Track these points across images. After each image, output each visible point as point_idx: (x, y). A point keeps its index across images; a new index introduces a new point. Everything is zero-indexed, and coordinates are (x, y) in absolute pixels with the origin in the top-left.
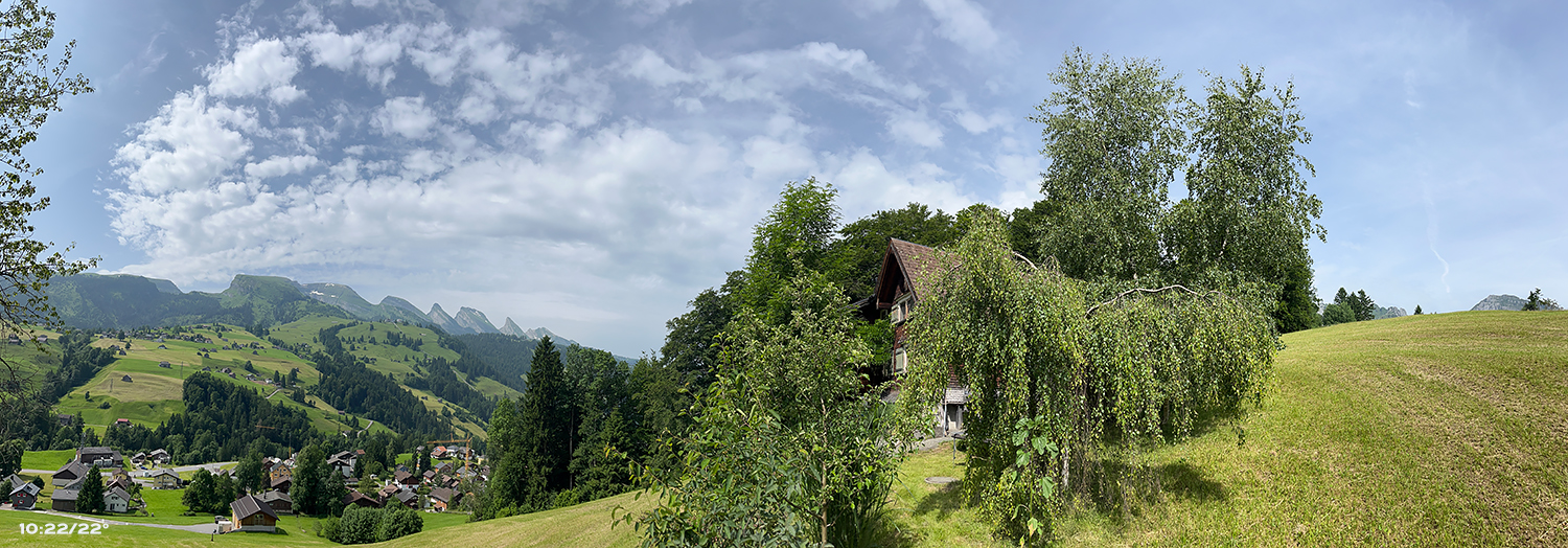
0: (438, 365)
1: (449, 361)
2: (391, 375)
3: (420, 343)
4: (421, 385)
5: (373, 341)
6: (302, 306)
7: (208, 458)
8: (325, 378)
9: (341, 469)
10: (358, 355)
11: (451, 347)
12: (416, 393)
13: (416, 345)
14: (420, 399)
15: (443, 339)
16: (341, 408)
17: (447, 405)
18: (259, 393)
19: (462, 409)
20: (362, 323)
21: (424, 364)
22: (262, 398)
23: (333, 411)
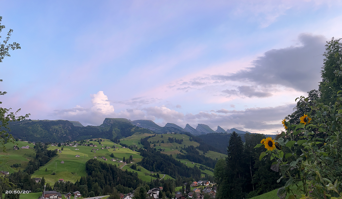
0: (190, 149)
1: (195, 146)
2: (171, 155)
3: (182, 140)
4: (183, 157)
5: (163, 142)
6: (133, 130)
7: (97, 194)
8: (144, 159)
9: (153, 195)
10: (157, 148)
11: (196, 141)
12: (182, 161)
13: (180, 142)
14: (184, 164)
15: (192, 138)
16: (152, 170)
17: (196, 164)
18: (117, 167)
19: (202, 165)
20: (158, 135)
21: (184, 149)
22: (118, 168)
23: (149, 172)
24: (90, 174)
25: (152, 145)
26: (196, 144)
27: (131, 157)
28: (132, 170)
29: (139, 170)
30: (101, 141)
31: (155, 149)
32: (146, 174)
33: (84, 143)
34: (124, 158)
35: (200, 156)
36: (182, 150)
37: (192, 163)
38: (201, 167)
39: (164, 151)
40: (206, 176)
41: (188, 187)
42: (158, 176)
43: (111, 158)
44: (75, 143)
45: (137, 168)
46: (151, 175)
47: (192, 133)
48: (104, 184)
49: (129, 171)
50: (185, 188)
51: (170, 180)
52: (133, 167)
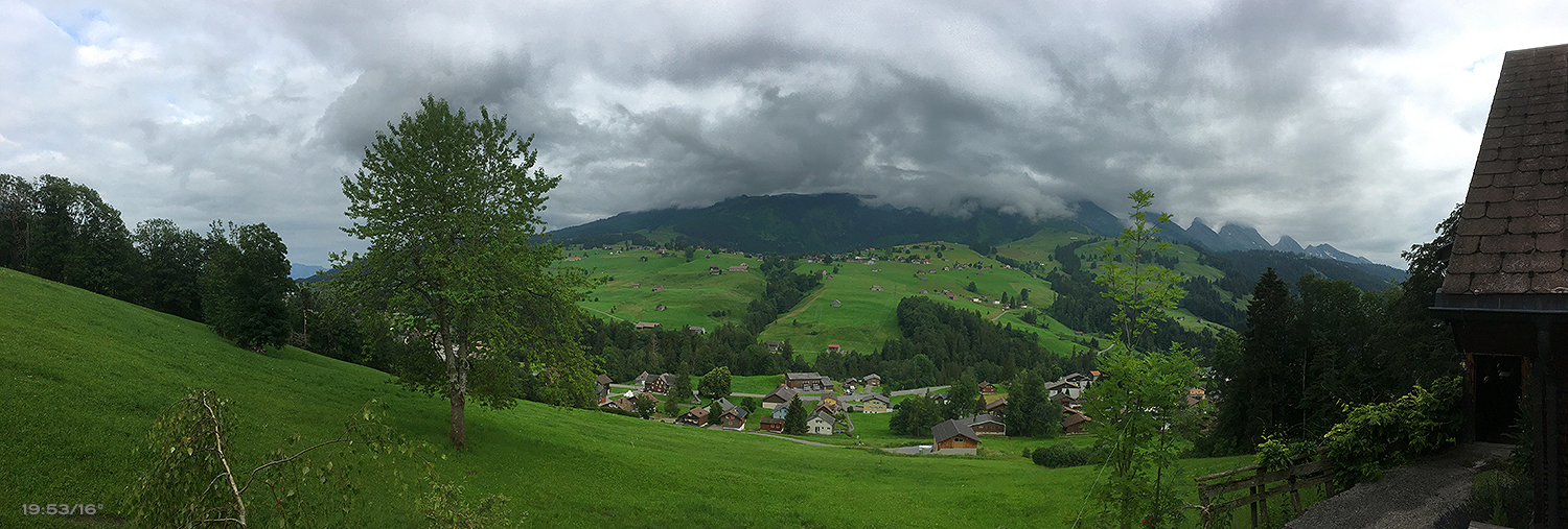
0: (1197, 285)
1: (1211, 279)
8: (1060, 298)
10: (1100, 272)
11: (1216, 265)
12: (1171, 314)
13: (1171, 263)
15: (1204, 257)
17: (1209, 325)
18: (984, 316)
22: (986, 321)
23: (1069, 332)
24: (909, 334)
25: (1085, 265)
27: (1024, 292)
28: (1023, 327)
29: (1043, 326)
30: (943, 248)
31: (1094, 276)
32: (1062, 337)
33: (895, 254)
34: (1006, 294)
35: (1221, 305)
36: (1175, 286)
37: (1199, 322)
38: (1222, 333)
42: (1095, 344)
43: (970, 295)
44: (870, 256)
45: (1039, 319)
46: (1075, 341)
47: (1208, 245)
48: (945, 360)
49: (1016, 329)
52: (1029, 318)
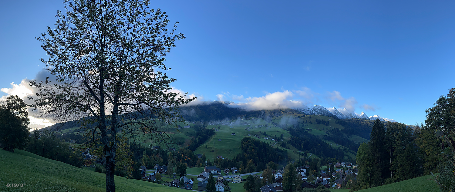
0: (336, 131)
1: (340, 129)
2: (318, 136)
3: (328, 122)
4: (329, 139)
5: (311, 123)
7: (252, 171)
8: (293, 137)
9: (301, 173)
10: (306, 128)
11: (341, 124)
12: (328, 142)
13: (327, 123)
14: (329, 145)
15: (338, 121)
16: (300, 149)
17: (340, 146)
18: (269, 144)
19: (346, 148)
20: (306, 116)
21: (330, 131)
22: (270, 146)
23: (297, 151)
26: (341, 128)
27: (282, 135)
28: (282, 148)
29: (288, 148)
31: (303, 129)
32: (295, 153)
34: (276, 136)
35: (344, 139)
36: (328, 132)
37: (337, 145)
38: (344, 149)
39: (311, 131)
40: (348, 158)
41: (332, 166)
42: (305, 155)
43: (263, 136)
45: (287, 145)
46: (299, 154)
48: (258, 161)
49: (280, 149)
50: (330, 168)
51: (315, 159)
52: (284, 145)
